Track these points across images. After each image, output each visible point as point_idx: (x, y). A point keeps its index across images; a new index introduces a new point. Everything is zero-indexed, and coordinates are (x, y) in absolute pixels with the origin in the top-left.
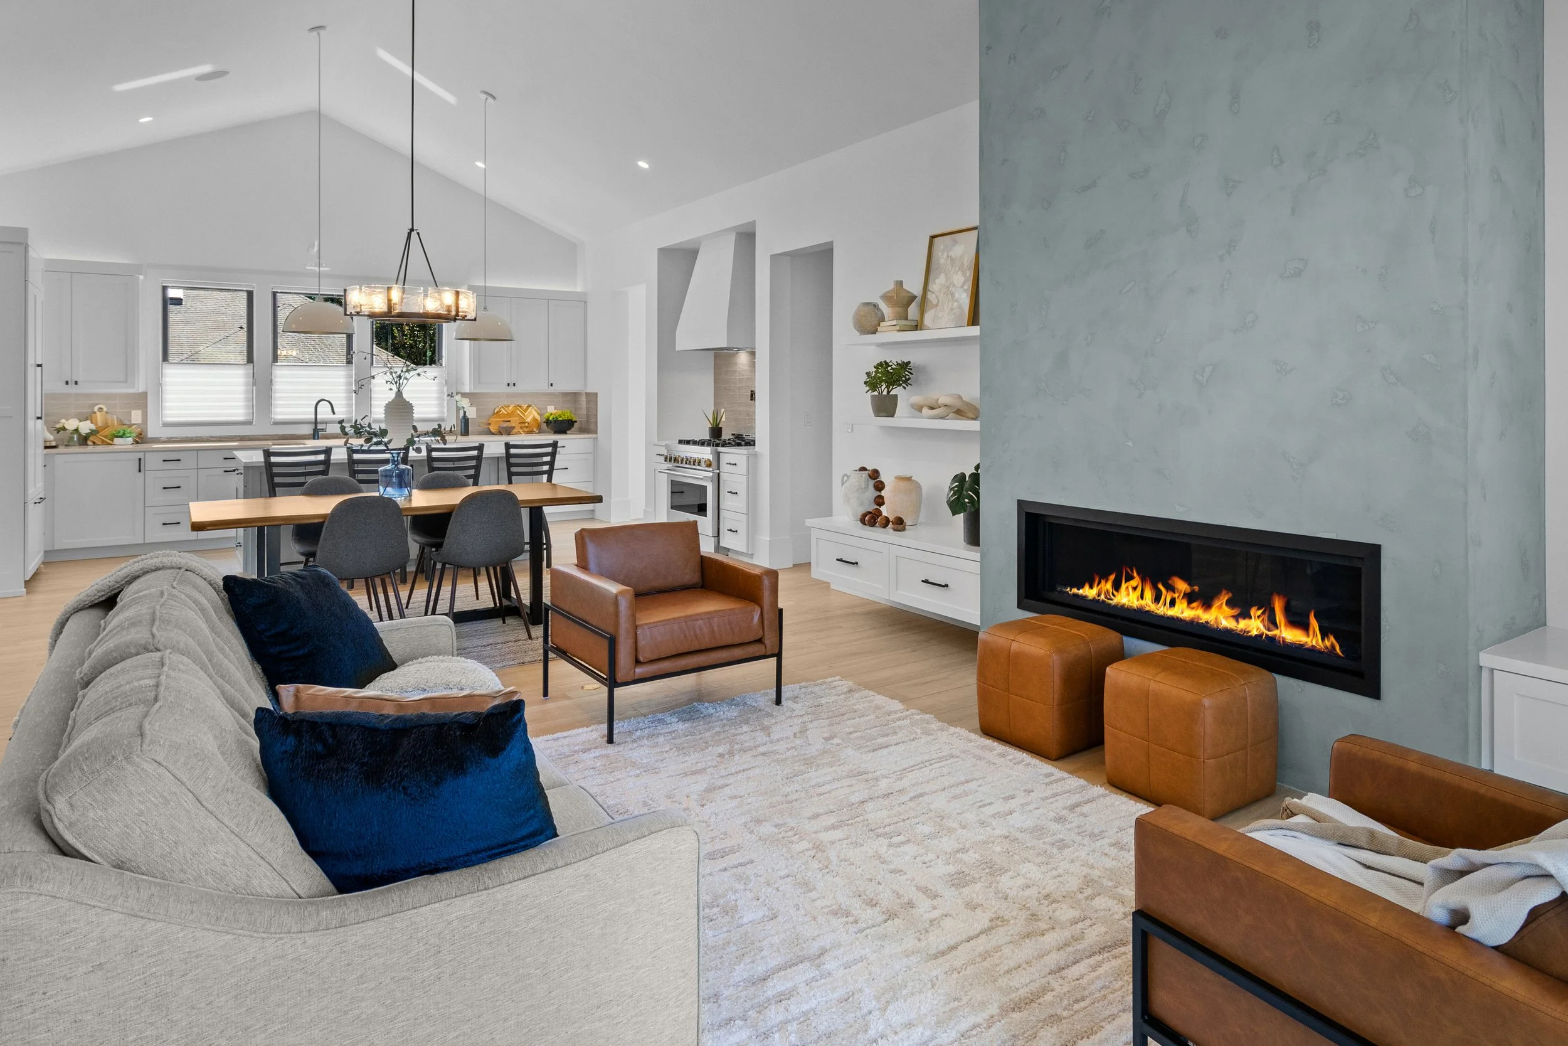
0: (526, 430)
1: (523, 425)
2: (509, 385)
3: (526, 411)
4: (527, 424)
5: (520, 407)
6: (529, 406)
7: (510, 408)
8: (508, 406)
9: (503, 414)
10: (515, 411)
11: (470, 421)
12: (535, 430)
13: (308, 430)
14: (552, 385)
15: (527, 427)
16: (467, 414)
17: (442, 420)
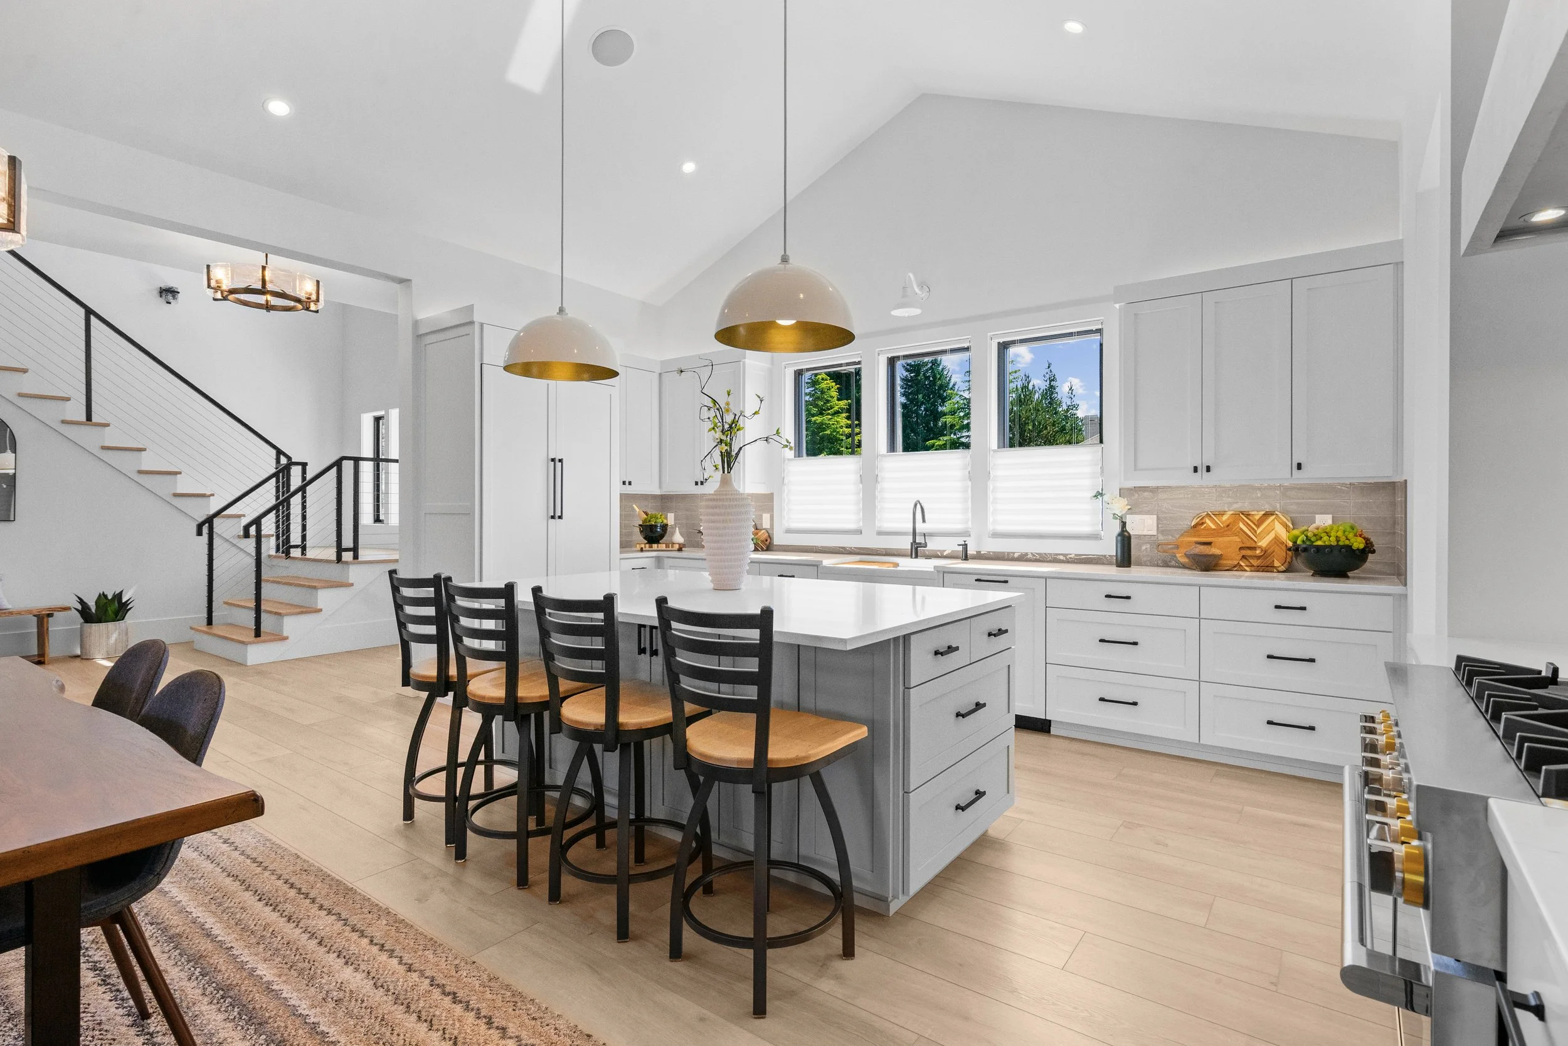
0: (1255, 562)
1: (1248, 553)
2: (1196, 470)
3: (1259, 523)
4: (1258, 552)
5: (1247, 515)
6: (1267, 515)
7: (1225, 518)
8: (1222, 514)
9: (1208, 529)
10: (1235, 522)
11: (1132, 537)
12: (1277, 564)
13: (906, 543)
14: (1299, 466)
15: (1258, 557)
16: (1128, 528)
17: (1095, 537)
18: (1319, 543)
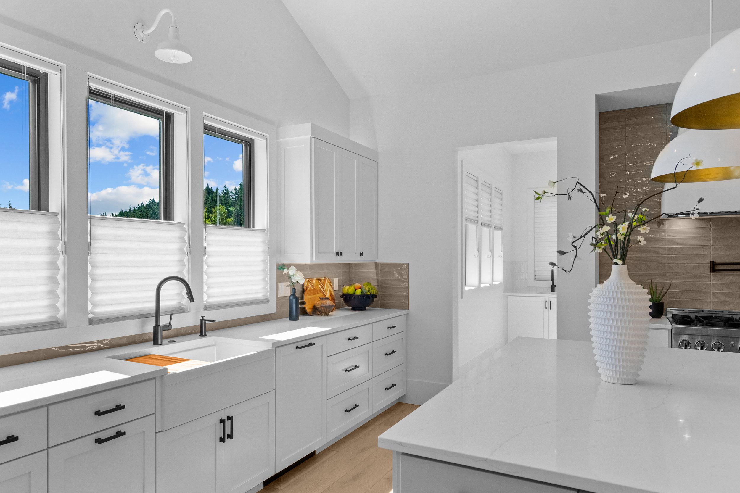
2: (338, 254)
3: (324, 284)
5: (320, 280)
7: (314, 282)
8: (312, 280)
10: (318, 285)
14: (361, 254)
17: (265, 301)
18: (369, 294)
